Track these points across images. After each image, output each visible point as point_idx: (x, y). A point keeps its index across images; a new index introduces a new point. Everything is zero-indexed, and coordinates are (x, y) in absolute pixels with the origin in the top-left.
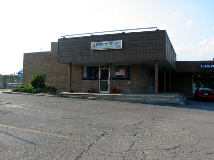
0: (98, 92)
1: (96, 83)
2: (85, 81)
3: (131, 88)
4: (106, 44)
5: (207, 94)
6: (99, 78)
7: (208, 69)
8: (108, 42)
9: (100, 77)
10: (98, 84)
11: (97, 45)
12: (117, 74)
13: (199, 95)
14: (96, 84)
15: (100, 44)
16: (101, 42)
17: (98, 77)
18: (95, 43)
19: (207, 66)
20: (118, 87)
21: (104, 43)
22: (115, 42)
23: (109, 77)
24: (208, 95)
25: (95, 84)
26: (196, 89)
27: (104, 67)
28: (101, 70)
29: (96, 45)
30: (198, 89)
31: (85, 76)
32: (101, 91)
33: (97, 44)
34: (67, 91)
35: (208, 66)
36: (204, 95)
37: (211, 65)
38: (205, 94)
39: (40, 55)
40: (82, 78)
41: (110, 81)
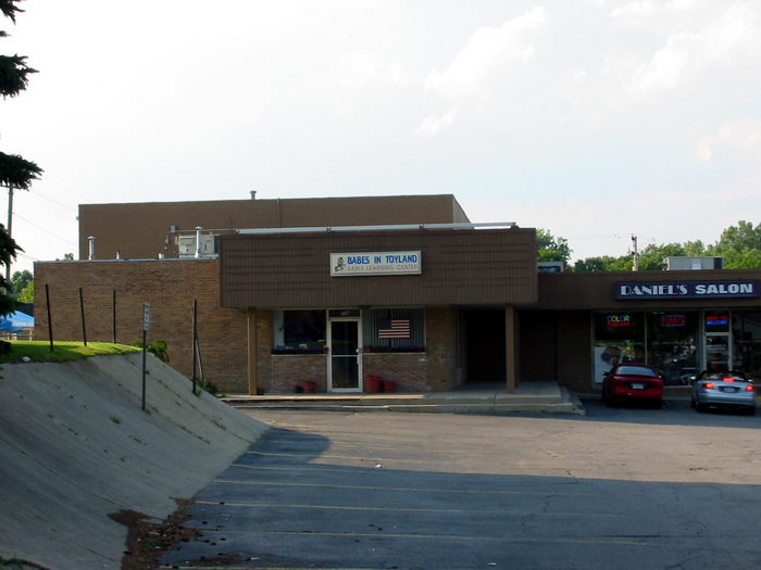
0: (325, 392)
1: (318, 363)
2: (281, 359)
3: (428, 376)
4: (378, 260)
5: (641, 387)
6: (327, 349)
7: (646, 299)
8: (383, 255)
9: (329, 344)
10: (325, 365)
11: (350, 261)
12: (384, 334)
13: (619, 390)
14: (318, 366)
15: (360, 261)
16: (361, 255)
17: (325, 343)
18: (345, 256)
19: (641, 289)
20: (389, 375)
21: (372, 256)
22: (402, 254)
23: (360, 345)
24: (645, 389)
25: (314, 368)
26: (608, 371)
27: (343, 314)
28: (333, 324)
29: (345, 262)
30: (614, 371)
31: (280, 341)
32: (334, 387)
33: (349, 259)
34: (246, 392)
35: (644, 289)
36: (631, 388)
37: (655, 287)
38: (635, 386)
39: (104, 272)
40: (269, 348)
41: (364, 358)
